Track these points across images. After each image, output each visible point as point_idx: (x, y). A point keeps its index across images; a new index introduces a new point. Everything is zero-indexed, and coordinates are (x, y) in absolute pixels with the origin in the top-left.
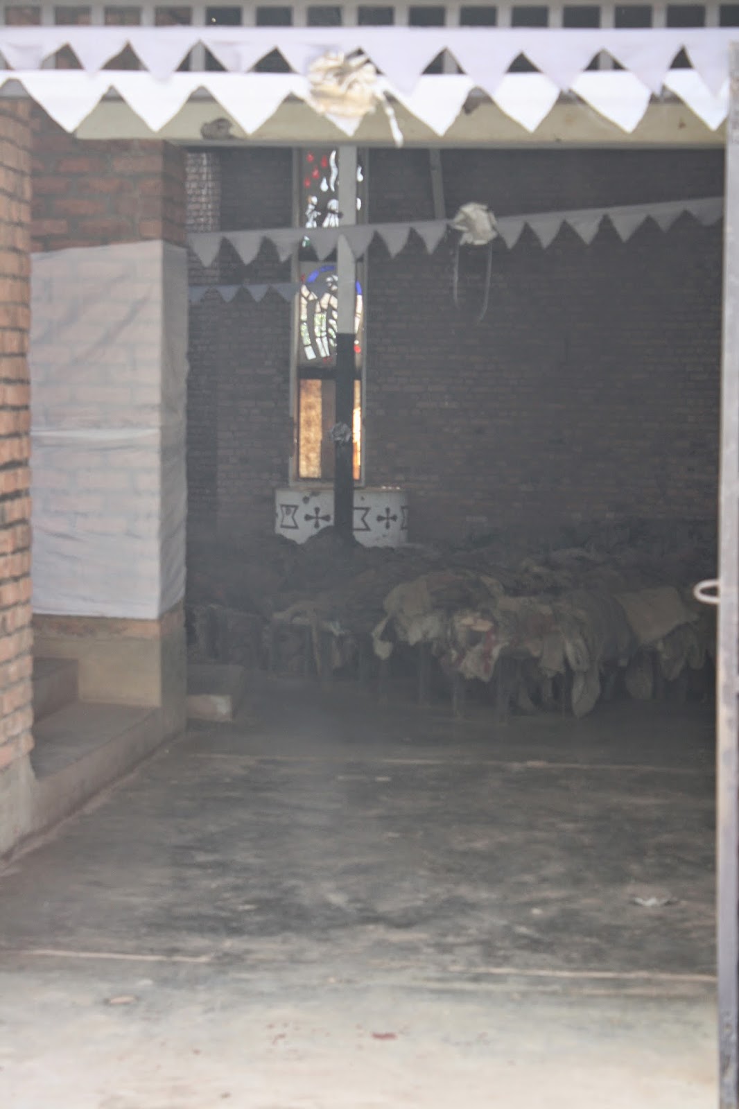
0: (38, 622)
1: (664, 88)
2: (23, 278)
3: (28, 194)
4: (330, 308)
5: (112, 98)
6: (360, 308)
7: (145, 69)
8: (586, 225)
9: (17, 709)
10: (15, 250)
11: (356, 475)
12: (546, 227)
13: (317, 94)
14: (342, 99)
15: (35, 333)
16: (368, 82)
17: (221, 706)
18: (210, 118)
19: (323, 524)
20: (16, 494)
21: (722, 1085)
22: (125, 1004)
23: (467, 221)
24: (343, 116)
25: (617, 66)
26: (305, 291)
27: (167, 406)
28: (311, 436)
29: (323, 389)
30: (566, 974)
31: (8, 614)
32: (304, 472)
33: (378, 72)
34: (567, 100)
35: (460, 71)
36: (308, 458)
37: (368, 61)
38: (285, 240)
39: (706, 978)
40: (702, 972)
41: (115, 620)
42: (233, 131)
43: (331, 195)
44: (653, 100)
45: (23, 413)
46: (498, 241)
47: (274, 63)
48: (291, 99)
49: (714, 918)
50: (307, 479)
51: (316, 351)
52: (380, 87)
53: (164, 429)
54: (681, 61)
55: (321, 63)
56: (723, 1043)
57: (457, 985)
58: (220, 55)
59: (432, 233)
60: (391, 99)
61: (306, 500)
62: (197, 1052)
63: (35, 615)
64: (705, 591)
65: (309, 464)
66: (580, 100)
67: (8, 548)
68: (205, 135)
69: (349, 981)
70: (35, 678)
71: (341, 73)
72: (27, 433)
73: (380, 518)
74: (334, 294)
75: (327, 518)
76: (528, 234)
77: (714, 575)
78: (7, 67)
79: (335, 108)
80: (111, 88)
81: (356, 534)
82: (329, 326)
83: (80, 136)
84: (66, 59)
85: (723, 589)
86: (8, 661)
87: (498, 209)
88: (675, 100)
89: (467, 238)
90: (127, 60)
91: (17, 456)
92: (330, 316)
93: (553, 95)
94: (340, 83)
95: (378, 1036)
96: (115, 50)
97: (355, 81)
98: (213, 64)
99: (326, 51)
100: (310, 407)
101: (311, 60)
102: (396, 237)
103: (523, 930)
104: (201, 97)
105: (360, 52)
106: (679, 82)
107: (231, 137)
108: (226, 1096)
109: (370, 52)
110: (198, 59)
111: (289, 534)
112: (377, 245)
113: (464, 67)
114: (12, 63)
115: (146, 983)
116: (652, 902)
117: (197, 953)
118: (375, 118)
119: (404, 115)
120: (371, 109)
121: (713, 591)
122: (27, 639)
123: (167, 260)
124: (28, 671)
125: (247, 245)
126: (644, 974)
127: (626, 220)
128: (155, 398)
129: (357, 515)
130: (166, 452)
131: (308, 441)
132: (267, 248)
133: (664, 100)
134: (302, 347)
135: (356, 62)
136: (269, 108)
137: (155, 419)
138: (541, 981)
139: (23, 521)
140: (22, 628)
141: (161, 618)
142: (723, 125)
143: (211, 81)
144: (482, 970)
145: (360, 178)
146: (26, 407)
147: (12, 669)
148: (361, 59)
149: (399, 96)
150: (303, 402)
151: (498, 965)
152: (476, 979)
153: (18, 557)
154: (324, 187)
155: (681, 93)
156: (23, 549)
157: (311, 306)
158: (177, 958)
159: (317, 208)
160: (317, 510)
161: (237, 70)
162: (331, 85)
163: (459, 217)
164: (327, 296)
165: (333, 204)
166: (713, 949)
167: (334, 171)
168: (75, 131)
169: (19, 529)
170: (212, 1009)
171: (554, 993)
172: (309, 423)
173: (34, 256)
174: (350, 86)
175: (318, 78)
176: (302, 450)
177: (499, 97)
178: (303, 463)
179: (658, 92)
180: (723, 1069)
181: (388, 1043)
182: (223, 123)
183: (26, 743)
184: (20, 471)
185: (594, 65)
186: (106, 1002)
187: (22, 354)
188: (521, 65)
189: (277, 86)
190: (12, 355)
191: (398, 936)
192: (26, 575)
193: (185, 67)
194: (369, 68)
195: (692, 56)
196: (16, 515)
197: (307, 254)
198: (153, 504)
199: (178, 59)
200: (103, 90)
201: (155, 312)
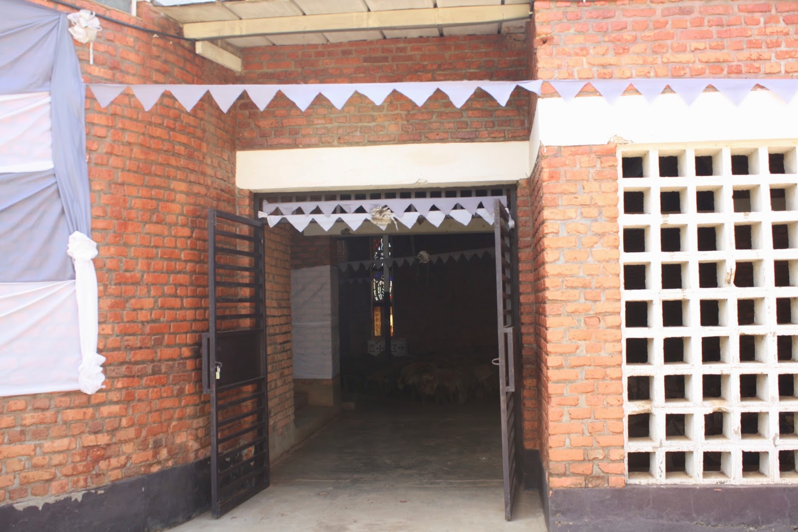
0: (295, 381)
1: (476, 214)
2: (289, 277)
3: (290, 252)
4: (382, 285)
5: (313, 222)
6: (391, 285)
7: (323, 213)
8: (457, 256)
9: (290, 407)
10: (285, 268)
11: (392, 335)
12: (445, 257)
13: (374, 219)
14: (381, 220)
15: (293, 294)
16: (389, 215)
17: (352, 405)
18: (343, 228)
19: (382, 350)
20: (288, 342)
21: (506, 511)
22: (325, 495)
23: (421, 256)
24: (382, 225)
25: (462, 208)
26: (374, 280)
27: (333, 314)
28: (378, 323)
29: (381, 309)
30: (458, 481)
31: (286, 378)
32: (376, 334)
33: (392, 212)
34: (448, 218)
35: (416, 211)
36: (377, 330)
37: (389, 209)
38: (367, 263)
39: (501, 480)
40: (500, 479)
41: (319, 380)
42: (350, 232)
43: (381, 251)
44: (473, 217)
45: (289, 317)
46: (431, 262)
47: (361, 210)
48: (366, 220)
49: (502, 463)
50: (377, 337)
51: (378, 298)
52: (392, 216)
53: (332, 321)
54: (481, 206)
55: (375, 210)
56: (506, 499)
57: (426, 486)
58: (345, 208)
59: (411, 260)
60: (396, 219)
61: (377, 343)
62: (346, 508)
63: (294, 379)
64: (495, 362)
65: (377, 332)
66: (452, 218)
67: (286, 358)
68: (342, 234)
69: (392, 486)
70: (295, 397)
71: (381, 212)
72: (291, 323)
73: (399, 348)
74: (383, 281)
75: (383, 348)
76: (439, 260)
77: (497, 356)
78: (282, 214)
79: (379, 223)
80: (313, 219)
81: (392, 353)
82: (382, 290)
83: (305, 234)
84: (299, 211)
85: (500, 361)
86: (286, 392)
87: (430, 252)
88: (480, 217)
89: (421, 261)
90: (317, 211)
91: (287, 330)
92: (382, 288)
93: (444, 217)
94: (381, 215)
95: (401, 502)
96: (314, 208)
97: (385, 215)
98: (343, 211)
99: (376, 206)
100: (377, 315)
101: (372, 209)
102: (400, 262)
103: (445, 469)
104: (340, 221)
105: (386, 206)
106: (481, 212)
107: (350, 234)
108: (355, 521)
109: (389, 206)
110: (338, 210)
111: (372, 353)
112: (395, 263)
113: (417, 209)
114: (284, 213)
115: (331, 488)
116: (484, 458)
117: (346, 479)
118: (391, 225)
119: (400, 224)
120: (390, 222)
121: (497, 362)
122: (292, 385)
123: (332, 270)
124: (293, 395)
125: (356, 266)
126: (482, 480)
127: (468, 254)
128: (329, 312)
129: (392, 347)
130: (333, 328)
131: (377, 325)
132: (362, 266)
133: (476, 217)
134: (374, 297)
135: (385, 209)
136: (359, 223)
137: (329, 318)
138: (451, 483)
139: (290, 350)
140: (290, 382)
141: (333, 378)
142: (493, 224)
143: (342, 216)
144: (433, 481)
145: (390, 246)
146: (290, 315)
147: (288, 395)
148: (387, 208)
149: (398, 218)
150: (375, 314)
151: (438, 479)
152: (431, 484)
153: (288, 361)
154: (379, 249)
155: (481, 215)
156: (290, 358)
157: (377, 284)
158: (340, 481)
159: (377, 255)
160: (380, 346)
161: (350, 213)
162: (378, 216)
163: (419, 255)
164: (381, 282)
165: (382, 254)
166: (502, 472)
167: (382, 245)
168: (303, 231)
169: (289, 352)
170: (351, 496)
171: (455, 487)
172: (377, 320)
173: (292, 271)
174: (383, 216)
175: (374, 214)
176: (375, 328)
177: (427, 218)
178: (376, 332)
179: (474, 214)
180: (506, 506)
181: (404, 503)
182: (347, 229)
183: (293, 417)
184: (289, 334)
185: (455, 208)
186: (319, 494)
187: (289, 300)
188: (434, 208)
189: (362, 217)
190: (286, 300)
191: (407, 472)
192: (291, 366)
193: (334, 212)
194: (389, 210)
195: (484, 204)
196: (288, 348)
197: (375, 269)
198: (330, 344)
199: (332, 210)
200: (311, 220)
201: (328, 287)
